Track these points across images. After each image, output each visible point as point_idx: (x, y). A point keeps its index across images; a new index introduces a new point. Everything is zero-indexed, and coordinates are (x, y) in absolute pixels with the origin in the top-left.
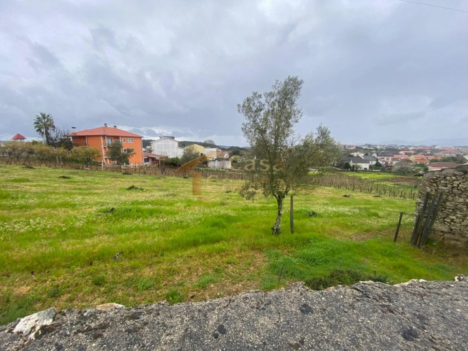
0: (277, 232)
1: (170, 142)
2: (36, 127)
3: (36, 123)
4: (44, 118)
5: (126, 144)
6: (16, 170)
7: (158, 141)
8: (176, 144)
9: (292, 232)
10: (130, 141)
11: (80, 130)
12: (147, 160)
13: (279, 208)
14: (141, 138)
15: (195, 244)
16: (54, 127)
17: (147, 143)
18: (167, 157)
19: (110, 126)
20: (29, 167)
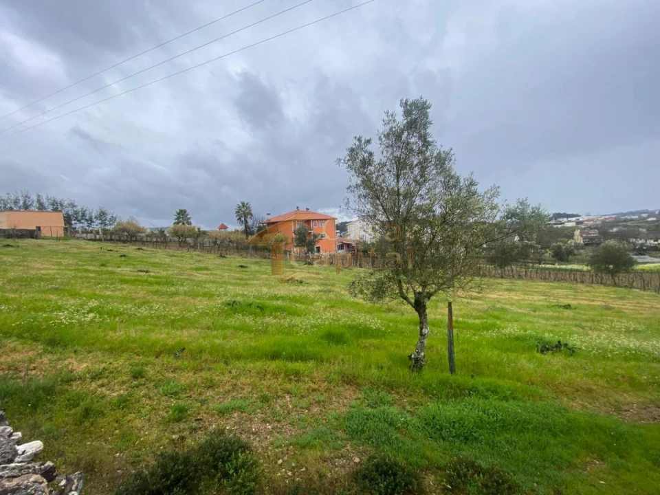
2: (237, 216)
3: (237, 212)
4: (243, 206)
11: (273, 217)
12: (341, 247)
14: (334, 219)
16: (251, 215)
17: (342, 228)
18: (365, 242)
19: (303, 209)
20: (222, 256)
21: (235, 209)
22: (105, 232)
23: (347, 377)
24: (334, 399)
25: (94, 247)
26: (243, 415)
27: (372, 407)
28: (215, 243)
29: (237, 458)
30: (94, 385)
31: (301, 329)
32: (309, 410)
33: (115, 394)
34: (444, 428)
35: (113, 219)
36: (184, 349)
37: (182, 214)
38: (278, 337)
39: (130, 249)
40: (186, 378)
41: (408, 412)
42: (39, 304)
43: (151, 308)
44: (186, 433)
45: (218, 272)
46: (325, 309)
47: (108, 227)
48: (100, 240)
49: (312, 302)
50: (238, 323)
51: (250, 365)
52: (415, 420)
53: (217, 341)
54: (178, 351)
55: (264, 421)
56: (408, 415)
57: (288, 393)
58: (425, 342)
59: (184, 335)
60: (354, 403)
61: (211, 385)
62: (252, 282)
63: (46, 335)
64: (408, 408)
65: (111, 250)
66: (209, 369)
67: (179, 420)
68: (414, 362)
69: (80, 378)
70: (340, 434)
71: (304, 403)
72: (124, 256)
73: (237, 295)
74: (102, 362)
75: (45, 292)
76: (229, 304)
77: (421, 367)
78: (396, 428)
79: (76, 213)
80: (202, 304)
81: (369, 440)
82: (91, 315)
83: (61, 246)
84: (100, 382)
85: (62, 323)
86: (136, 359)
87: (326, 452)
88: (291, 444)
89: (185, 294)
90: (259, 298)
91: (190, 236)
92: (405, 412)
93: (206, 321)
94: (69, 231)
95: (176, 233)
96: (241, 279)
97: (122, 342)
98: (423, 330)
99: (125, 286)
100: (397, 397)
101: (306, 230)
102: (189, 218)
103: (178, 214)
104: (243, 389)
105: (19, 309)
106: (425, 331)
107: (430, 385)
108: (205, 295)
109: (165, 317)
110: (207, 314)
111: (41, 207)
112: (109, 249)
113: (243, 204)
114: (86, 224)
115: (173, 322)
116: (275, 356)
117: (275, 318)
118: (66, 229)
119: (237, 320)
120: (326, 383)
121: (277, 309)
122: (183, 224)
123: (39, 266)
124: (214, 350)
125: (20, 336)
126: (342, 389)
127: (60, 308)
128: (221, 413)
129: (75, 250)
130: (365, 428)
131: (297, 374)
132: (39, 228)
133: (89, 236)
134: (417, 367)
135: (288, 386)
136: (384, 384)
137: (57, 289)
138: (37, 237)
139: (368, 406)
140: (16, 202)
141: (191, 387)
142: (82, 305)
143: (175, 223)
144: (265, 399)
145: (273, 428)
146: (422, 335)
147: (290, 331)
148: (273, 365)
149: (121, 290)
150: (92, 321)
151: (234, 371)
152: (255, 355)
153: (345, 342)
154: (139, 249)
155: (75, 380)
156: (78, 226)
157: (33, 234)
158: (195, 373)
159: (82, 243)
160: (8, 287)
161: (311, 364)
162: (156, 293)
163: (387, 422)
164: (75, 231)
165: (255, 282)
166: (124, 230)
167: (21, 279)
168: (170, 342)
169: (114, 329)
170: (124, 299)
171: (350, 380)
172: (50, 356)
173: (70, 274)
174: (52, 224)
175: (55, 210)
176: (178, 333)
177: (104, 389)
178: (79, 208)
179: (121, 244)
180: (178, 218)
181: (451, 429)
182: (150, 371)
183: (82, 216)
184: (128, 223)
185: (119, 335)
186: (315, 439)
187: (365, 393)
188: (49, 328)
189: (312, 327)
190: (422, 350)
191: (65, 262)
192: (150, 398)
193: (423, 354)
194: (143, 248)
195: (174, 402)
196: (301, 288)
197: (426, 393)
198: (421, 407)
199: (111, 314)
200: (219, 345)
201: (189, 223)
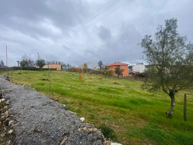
1: (141, 66)
7: (135, 65)
10: (123, 67)
11: (108, 65)
12: (130, 74)
14: (128, 65)
16: (102, 64)
17: (131, 67)
18: (139, 72)
19: (117, 62)
21: (98, 63)
22: (69, 69)
23: (142, 116)
24: (138, 122)
25: (67, 72)
26: (109, 121)
27: (153, 128)
28: (93, 72)
29: (111, 134)
30: (71, 105)
31: (122, 98)
32: (130, 124)
33: (76, 108)
34: (185, 141)
35: (70, 66)
36: (91, 99)
38: (115, 100)
39: (74, 73)
40: (92, 107)
41: (168, 132)
42: (59, 85)
43: (81, 88)
44: (95, 123)
45: (95, 80)
46: (128, 93)
47: (69, 68)
48: (68, 71)
49: (123, 90)
50: (103, 94)
51: (109, 107)
52: (172, 136)
53: (99, 98)
54: (89, 99)
55: (116, 124)
56: (168, 133)
57: (122, 117)
58: (174, 109)
59: (90, 96)
60: (145, 125)
61: (99, 111)
62: (104, 83)
63: (61, 92)
64: (168, 131)
66: (98, 106)
67: (92, 119)
68: (168, 115)
69: (69, 103)
70: (142, 134)
71: (128, 121)
72: (73, 75)
73: (101, 86)
74: (73, 100)
75: (59, 82)
76: (99, 88)
77: (172, 117)
78: (164, 137)
79: (63, 65)
80: (93, 88)
81: (154, 139)
82: (69, 88)
83: (61, 72)
84: (73, 105)
85: (63, 90)
86: (80, 100)
87: (139, 140)
88: (126, 134)
89: (88, 85)
90: (107, 88)
91: (87, 70)
92: (167, 132)
93: (95, 92)
94: (62, 69)
95: (84, 69)
96: (101, 82)
97: (76, 95)
98: (173, 104)
99: (75, 82)
100: (163, 126)
101: (118, 68)
104: (108, 113)
105: (55, 86)
106: (174, 104)
107: (177, 124)
108: (93, 85)
109: (84, 90)
110: (94, 91)
111: (57, 63)
112: (70, 73)
113: (100, 61)
114: (65, 67)
115: (86, 92)
116: (116, 105)
117: (113, 94)
118: (61, 68)
119: (102, 93)
120: (134, 117)
121: (113, 91)
123: (57, 76)
124: (98, 101)
125: (56, 92)
126: (140, 119)
127: (62, 86)
128: (103, 119)
129: (63, 73)
130: (152, 135)
131: (124, 112)
132: (56, 68)
133: (66, 70)
134: (169, 117)
135: (122, 115)
136: (157, 121)
137: (61, 82)
138: (56, 70)
139: (151, 127)
140: (52, 62)
141: (94, 110)
142: (67, 86)
144: (115, 118)
145: (119, 127)
146: (172, 105)
147: (118, 98)
148: (116, 108)
149: (74, 83)
150: (69, 90)
151: (104, 108)
152: (110, 104)
153: (138, 105)
154: (76, 73)
155: (68, 103)
156: (63, 68)
157: (55, 69)
158: (94, 106)
159: (65, 71)
160: (52, 81)
161: (128, 110)
162: (81, 84)
163: (161, 135)
164: (63, 69)
165: (105, 83)
166: (73, 69)
167: (54, 79)
168: (87, 97)
169: (74, 92)
170: (75, 85)
171: (143, 117)
172: (62, 97)
173: (63, 78)
174: (59, 67)
175: (59, 64)
176: (88, 95)
177: (74, 107)
178: (64, 64)
179: (72, 72)
181: (188, 142)
182: (83, 104)
183: (64, 66)
184: (74, 67)
185: (75, 94)
186: (134, 134)
187: (150, 123)
188: (61, 90)
189: (125, 98)
190: (172, 111)
191: (62, 76)
192: (84, 111)
193: (172, 113)
195: (90, 113)
196: (119, 86)
197: (175, 127)
198: (173, 132)
199: (73, 88)
200: (99, 99)
201: (87, 67)
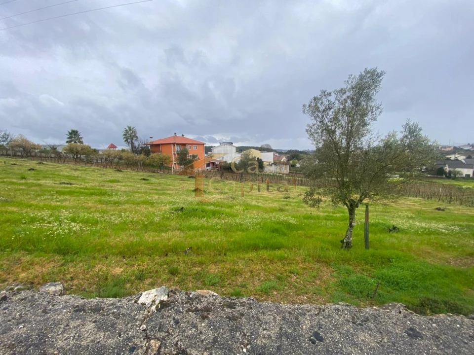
0: (348, 245)
1: (229, 147)
2: (124, 138)
3: (124, 135)
4: (130, 130)
5: (192, 151)
6: (110, 172)
7: (218, 147)
8: (234, 150)
9: (367, 247)
10: (194, 148)
11: (156, 140)
12: (208, 165)
13: (350, 219)
14: (204, 144)
15: (256, 248)
16: (137, 137)
17: (208, 149)
18: (226, 162)
19: (179, 135)
20: (119, 171)
21: (122, 132)
37: (74, 134)
39: (31, 163)
65: (15, 164)
91: (83, 153)
95: (71, 150)
102: (81, 138)
103: (70, 134)
112: (12, 163)
113: (130, 128)
122: (75, 142)
143: (67, 142)
154: (40, 163)
180: (70, 138)
194: (44, 163)
201: (81, 142)
